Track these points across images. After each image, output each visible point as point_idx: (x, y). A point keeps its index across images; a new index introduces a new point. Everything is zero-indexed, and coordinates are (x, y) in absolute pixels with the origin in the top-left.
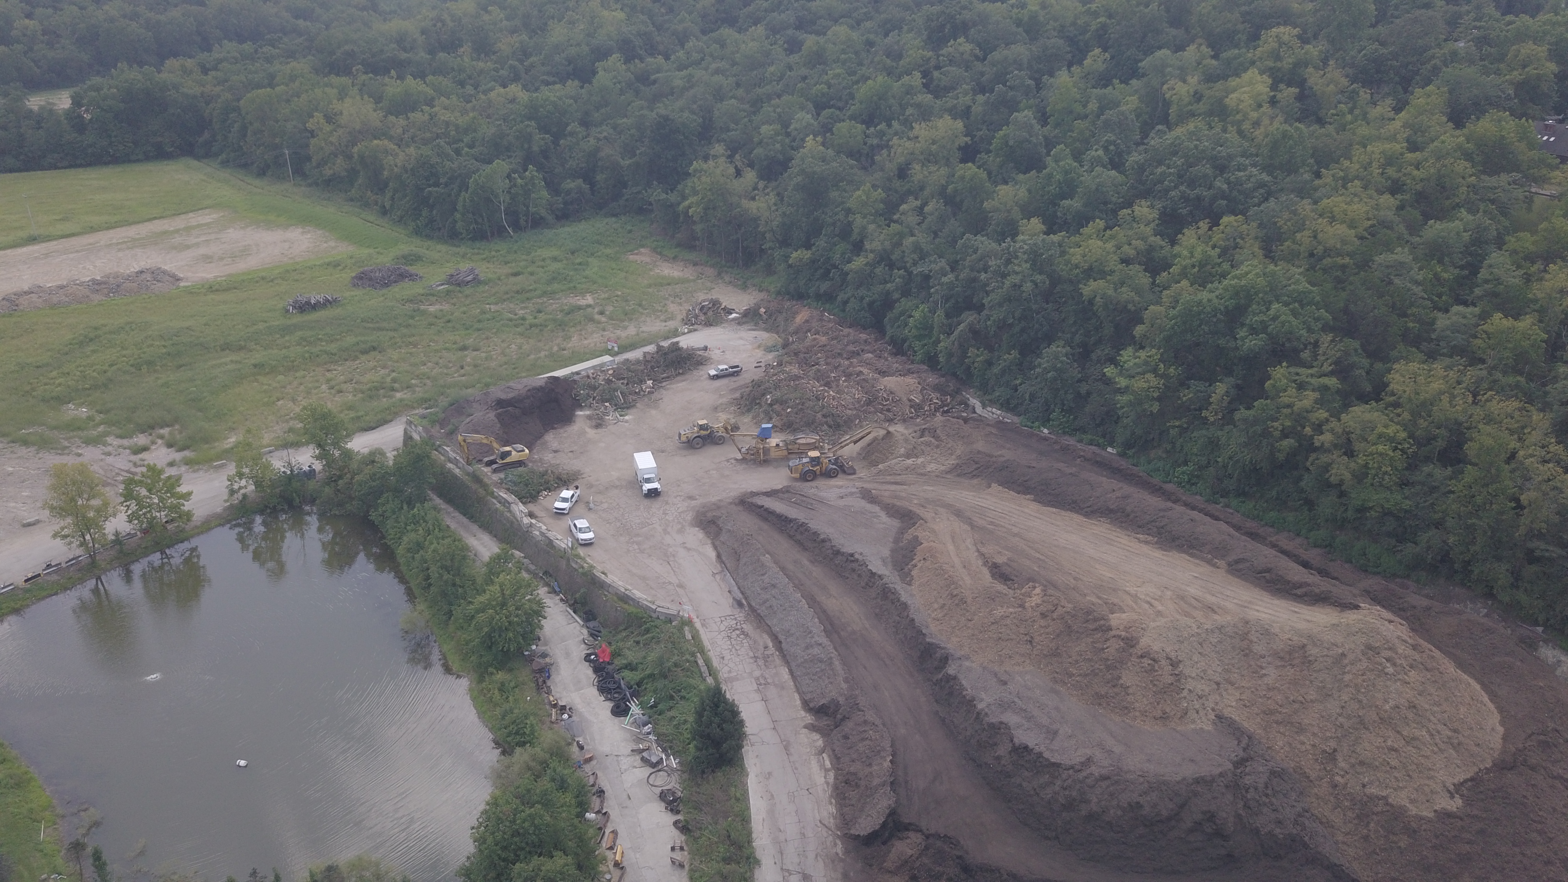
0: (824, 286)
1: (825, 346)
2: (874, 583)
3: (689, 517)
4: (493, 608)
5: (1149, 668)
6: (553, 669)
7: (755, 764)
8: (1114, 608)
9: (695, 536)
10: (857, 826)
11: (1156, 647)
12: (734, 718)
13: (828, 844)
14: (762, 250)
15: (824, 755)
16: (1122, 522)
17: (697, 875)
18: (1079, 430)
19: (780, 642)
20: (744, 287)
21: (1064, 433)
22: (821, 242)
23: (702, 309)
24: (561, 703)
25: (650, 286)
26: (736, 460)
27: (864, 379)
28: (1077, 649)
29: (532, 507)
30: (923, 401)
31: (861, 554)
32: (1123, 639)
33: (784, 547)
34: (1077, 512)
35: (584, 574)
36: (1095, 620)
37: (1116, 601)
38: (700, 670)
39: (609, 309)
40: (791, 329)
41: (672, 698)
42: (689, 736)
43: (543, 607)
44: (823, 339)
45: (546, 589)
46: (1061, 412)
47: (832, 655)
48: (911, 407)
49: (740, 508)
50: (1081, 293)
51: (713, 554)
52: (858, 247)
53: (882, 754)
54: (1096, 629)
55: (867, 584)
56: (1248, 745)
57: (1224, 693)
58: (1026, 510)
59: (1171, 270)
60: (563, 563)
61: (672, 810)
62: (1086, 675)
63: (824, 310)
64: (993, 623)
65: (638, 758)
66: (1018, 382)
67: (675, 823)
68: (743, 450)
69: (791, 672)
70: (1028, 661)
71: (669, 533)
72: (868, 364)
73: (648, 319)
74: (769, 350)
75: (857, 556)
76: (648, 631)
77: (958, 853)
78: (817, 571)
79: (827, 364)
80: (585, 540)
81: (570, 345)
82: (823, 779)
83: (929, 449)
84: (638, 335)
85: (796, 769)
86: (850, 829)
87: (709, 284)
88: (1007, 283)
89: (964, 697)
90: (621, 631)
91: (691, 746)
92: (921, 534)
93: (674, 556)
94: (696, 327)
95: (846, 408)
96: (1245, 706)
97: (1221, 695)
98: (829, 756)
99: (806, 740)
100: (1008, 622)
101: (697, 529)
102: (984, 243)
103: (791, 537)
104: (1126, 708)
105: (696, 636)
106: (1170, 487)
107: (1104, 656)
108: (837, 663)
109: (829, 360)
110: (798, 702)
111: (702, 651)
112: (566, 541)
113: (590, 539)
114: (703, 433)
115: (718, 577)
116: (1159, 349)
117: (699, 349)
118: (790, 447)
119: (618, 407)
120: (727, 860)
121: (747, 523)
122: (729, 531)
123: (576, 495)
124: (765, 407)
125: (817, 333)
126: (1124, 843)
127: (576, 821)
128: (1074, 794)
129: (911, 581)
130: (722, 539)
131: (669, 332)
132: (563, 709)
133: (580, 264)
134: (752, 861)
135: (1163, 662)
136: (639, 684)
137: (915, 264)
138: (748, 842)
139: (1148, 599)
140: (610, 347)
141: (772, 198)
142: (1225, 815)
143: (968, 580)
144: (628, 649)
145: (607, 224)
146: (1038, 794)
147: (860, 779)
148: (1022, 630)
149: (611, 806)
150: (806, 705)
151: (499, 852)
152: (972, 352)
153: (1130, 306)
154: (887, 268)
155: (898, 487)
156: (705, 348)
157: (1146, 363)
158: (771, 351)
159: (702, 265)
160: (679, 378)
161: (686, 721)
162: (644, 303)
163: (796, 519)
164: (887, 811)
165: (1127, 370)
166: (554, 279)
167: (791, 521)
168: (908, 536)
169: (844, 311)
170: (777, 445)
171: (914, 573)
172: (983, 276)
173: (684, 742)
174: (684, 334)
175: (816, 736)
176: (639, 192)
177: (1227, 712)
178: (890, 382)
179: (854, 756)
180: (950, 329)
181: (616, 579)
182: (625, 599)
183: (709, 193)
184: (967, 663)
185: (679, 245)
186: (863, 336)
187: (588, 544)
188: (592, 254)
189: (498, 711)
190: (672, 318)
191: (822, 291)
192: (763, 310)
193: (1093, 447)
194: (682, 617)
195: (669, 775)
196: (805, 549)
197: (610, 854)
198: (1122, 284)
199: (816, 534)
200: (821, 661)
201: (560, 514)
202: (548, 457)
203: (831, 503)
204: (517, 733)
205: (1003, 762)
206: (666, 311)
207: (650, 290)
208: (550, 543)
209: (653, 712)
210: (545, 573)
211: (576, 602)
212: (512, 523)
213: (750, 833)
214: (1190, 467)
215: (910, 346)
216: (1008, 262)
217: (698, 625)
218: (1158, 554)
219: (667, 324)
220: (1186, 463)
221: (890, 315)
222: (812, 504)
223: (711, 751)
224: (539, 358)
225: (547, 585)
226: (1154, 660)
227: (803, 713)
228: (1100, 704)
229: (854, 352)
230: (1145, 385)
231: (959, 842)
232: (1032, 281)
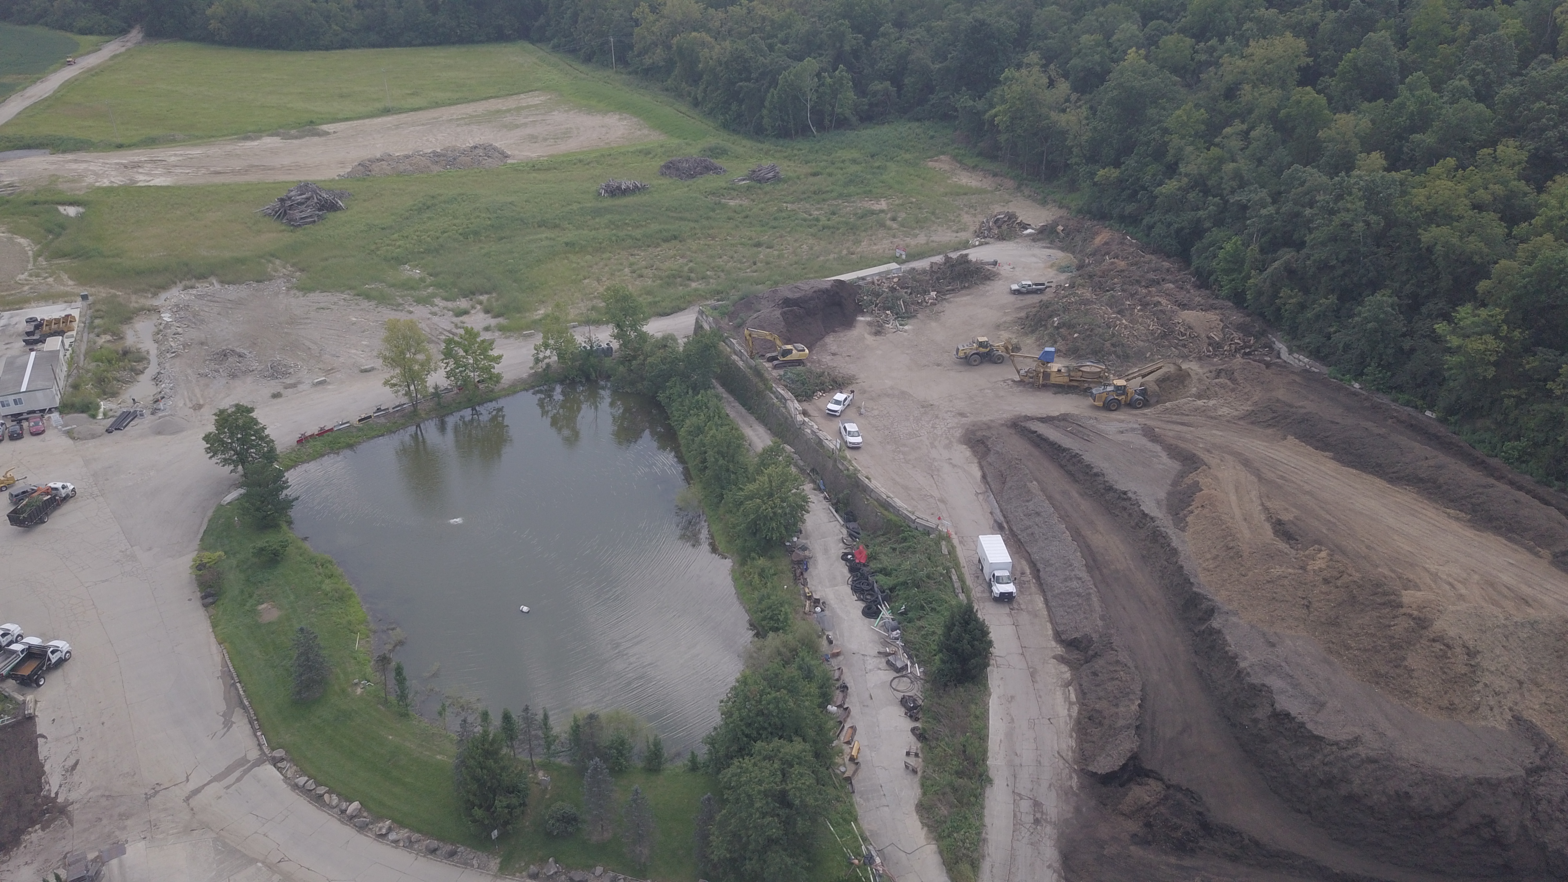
0: (1130, 208)
1: (1122, 271)
2: (1144, 524)
3: (958, 433)
4: (761, 497)
5: (1441, 653)
6: (811, 563)
7: (999, 686)
8: (1408, 584)
9: (962, 453)
10: (1096, 763)
11: (1452, 632)
12: (983, 637)
13: (1064, 775)
14: (1067, 165)
15: (1070, 688)
16: (1431, 494)
17: (929, 782)
18: (1395, 388)
19: (1038, 571)
20: (1044, 203)
21: (1378, 390)
22: (1131, 162)
23: (996, 222)
24: (816, 596)
25: (946, 194)
26: (1014, 381)
27: (1161, 311)
28: (1359, 621)
29: (806, 406)
30: (1224, 339)
31: (1135, 493)
32: (1414, 619)
33: (1053, 476)
34: (1380, 477)
35: (848, 476)
36: (1385, 594)
37: (1411, 577)
38: (953, 586)
39: (902, 215)
40: (1088, 250)
41: (922, 608)
42: (936, 647)
43: (807, 502)
44: (1122, 264)
45: (812, 485)
46: (1377, 367)
47: (1091, 591)
48: (1209, 344)
49: (1012, 431)
50: (1419, 240)
51: (978, 474)
52: (1172, 170)
53: (1131, 696)
54: (1384, 604)
55: (1137, 524)
56: (1547, 753)
57: (1527, 694)
58: (1323, 468)
59: (1533, 221)
60: (830, 464)
61: (911, 717)
62: (1366, 650)
63: (1127, 234)
64: (1268, 582)
65: (884, 660)
66: (1332, 330)
67: (913, 730)
68: (1022, 372)
69: (1046, 601)
70: (1302, 626)
71: (935, 447)
72: (1168, 295)
73: (940, 229)
74: (1062, 270)
75: (1130, 495)
76: (905, 540)
77: (1201, 810)
78: (1086, 505)
79: (1123, 290)
80: (854, 444)
81: (859, 250)
82: (1066, 711)
83: (1223, 391)
84: (927, 244)
85: (1040, 697)
86: (1087, 765)
87: (1007, 197)
88: (1336, 220)
89: (1226, 652)
90: (878, 536)
91: (937, 657)
92: (1203, 480)
93: (938, 470)
94: (988, 240)
95: (1138, 339)
96: (1551, 711)
97: (1522, 695)
98: (1075, 690)
99: (1053, 671)
100: (1286, 582)
101: (965, 447)
102: (1314, 176)
103: (1062, 467)
104: (1408, 692)
105: (952, 551)
106: (1493, 461)
107: (1389, 633)
108: (1095, 599)
109: (1125, 287)
110: (1050, 632)
111: (957, 566)
112: (834, 442)
113: (858, 444)
114: (982, 350)
115: (981, 497)
116: (1504, 308)
117: (988, 264)
118: (1072, 374)
119: (898, 316)
120: (959, 774)
121: (1017, 447)
122: (998, 452)
123: (849, 399)
124: (1050, 330)
125: (1116, 257)
126: (1384, 831)
127: (818, 711)
128: (1335, 771)
129: (1184, 527)
130: (989, 459)
131: (960, 243)
132: (817, 602)
133: (879, 167)
134: (984, 779)
135: (1458, 650)
136: (892, 590)
137: (1233, 192)
138: (983, 760)
139: (1451, 580)
140: (898, 255)
141: (1084, 111)
142: (1507, 822)
143: (1247, 534)
144: (885, 554)
145: (910, 128)
146: (1294, 765)
147: (1105, 718)
148: (1300, 593)
149: (852, 702)
150: (1058, 636)
151: (744, 728)
152: (1284, 292)
153: (1476, 258)
154: (1201, 194)
155: (1185, 428)
156: (995, 263)
157: (1486, 323)
158: (1064, 272)
159: (1001, 176)
160: (963, 292)
161: (934, 633)
162: (937, 211)
163: (1069, 449)
164: (1129, 755)
165: (1462, 328)
166: (851, 181)
167: (1065, 450)
168: (1189, 480)
169: (1148, 235)
170: (1059, 371)
171: (1189, 519)
172: (1308, 212)
173: (930, 652)
174: (975, 246)
175: (1064, 668)
176: (947, 98)
177: (1526, 715)
178: (1189, 316)
179: (1102, 694)
180: (1263, 267)
181: (879, 485)
182: (886, 505)
183: (1018, 102)
184: (1234, 619)
185: (980, 154)
186: (1166, 264)
187: (855, 448)
188: (892, 159)
189: (756, 595)
190: (964, 230)
191: (1126, 213)
192: (1060, 228)
193: (1409, 409)
194: (940, 531)
195: (912, 682)
196: (1076, 481)
197: (846, 748)
198: (1471, 232)
199: (1089, 466)
200: (1079, 595)
201: (832, 415)
202: (827, 359)
203: (1110, 437)
204: (771, 618)
205: (1260, 726)
206: (959, 221)
207: (945, 199)
208: (820, 442)
209: (903, 619)
210: (813, 470)
211: (838, 501)
212: (787, 418)
213: (985, 752)
214: (1524, 442)
215: (1216, 280)
216: (1339, 197)
217: (955, 541)
218: (1469, 533)
219: (958, 235)
220: (1518, 438)
221: (1198, 245)
222: (1088, 435)
223: (955, 665)
224: (828, 260)
225: (814, 482)
226: (1448, 646)
227: (1054, 644)
228: (1377, 683)
229: (1154, 280)
230: (1482, 347)
231: (1201, 798)
232: (1364, 221)
